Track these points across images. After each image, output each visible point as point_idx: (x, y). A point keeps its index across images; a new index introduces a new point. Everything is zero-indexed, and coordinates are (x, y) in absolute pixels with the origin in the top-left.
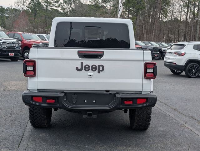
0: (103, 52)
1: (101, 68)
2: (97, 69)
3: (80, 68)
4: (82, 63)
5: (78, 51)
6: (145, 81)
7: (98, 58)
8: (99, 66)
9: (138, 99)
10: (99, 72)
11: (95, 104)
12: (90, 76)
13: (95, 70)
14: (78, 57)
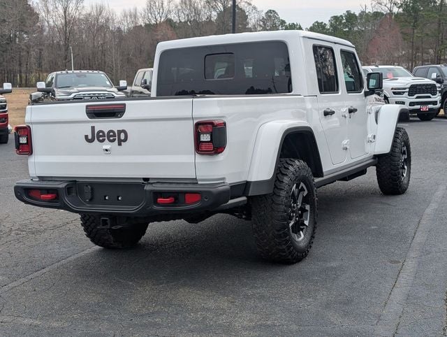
0: (125, 105)
1: (122, 136)
2: (117, 138)
3: (90, 137)
4: (93, 128)
5: (87, 106)
6: (200, 159)
7: (117, 117)
8: (120, 132)
9: (187, 195)
10: (120, 144)
11: (122, 203)
12: (107, 150)
13: (114, 140)
14: (86, 117)
